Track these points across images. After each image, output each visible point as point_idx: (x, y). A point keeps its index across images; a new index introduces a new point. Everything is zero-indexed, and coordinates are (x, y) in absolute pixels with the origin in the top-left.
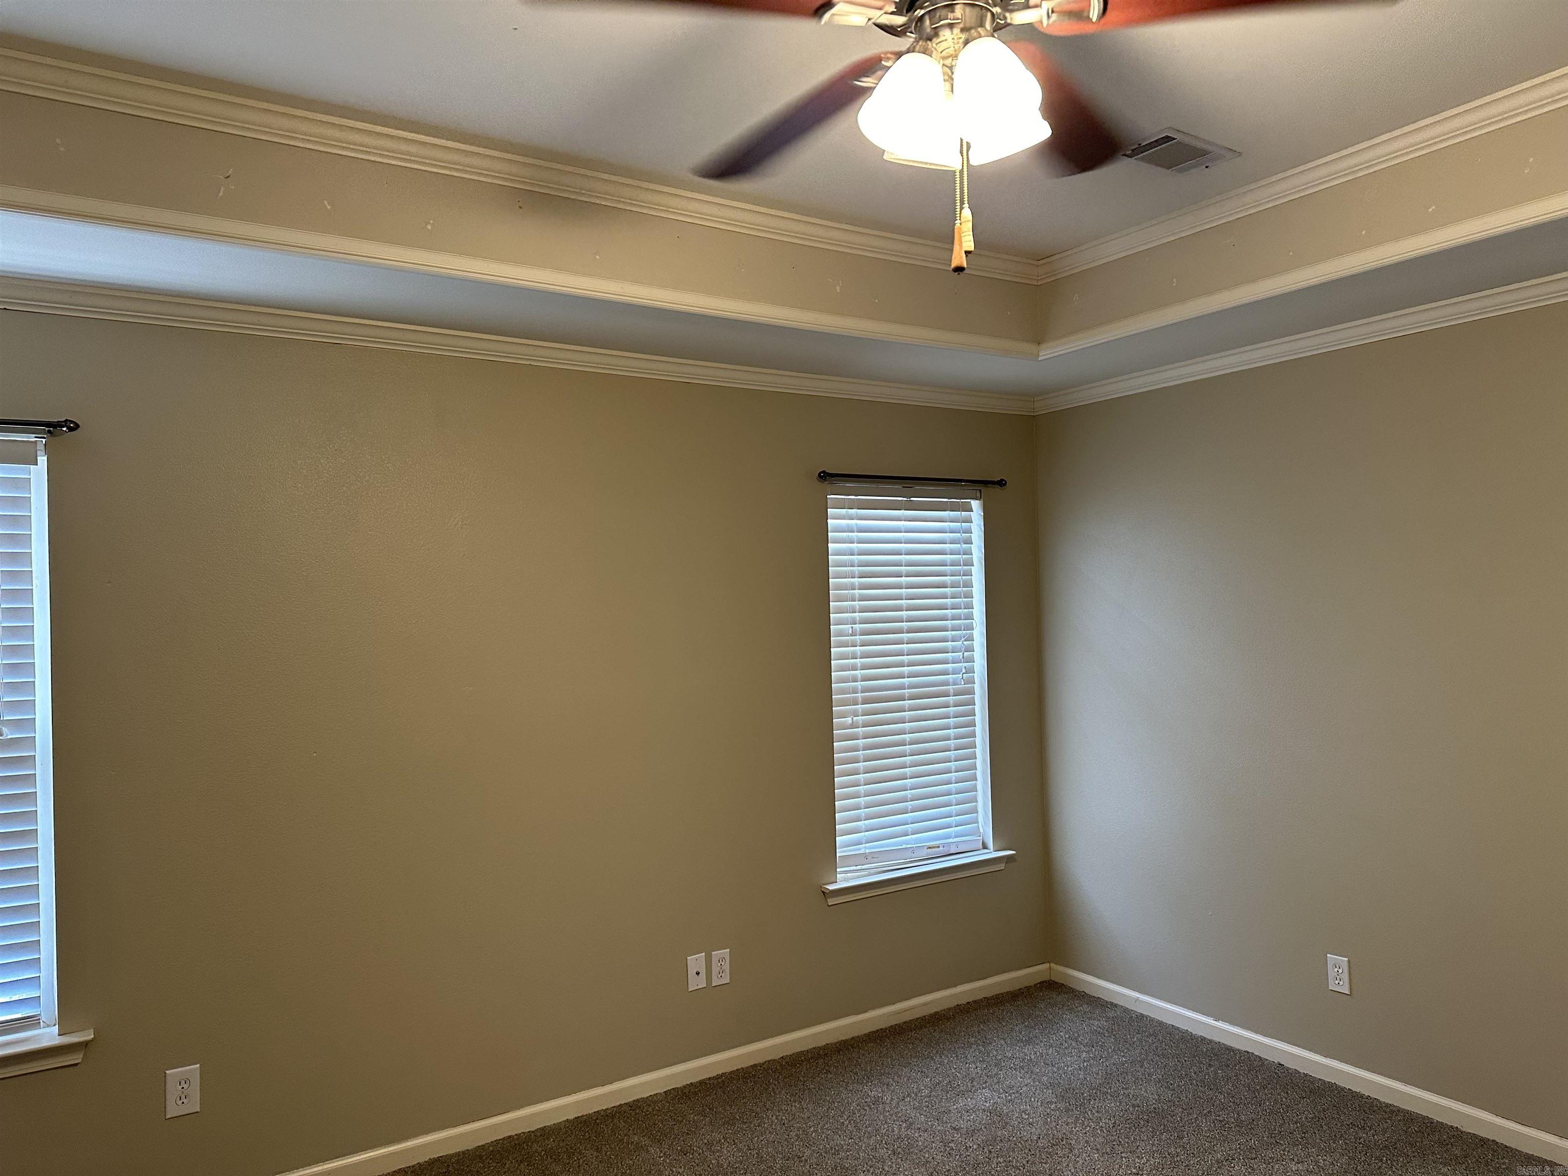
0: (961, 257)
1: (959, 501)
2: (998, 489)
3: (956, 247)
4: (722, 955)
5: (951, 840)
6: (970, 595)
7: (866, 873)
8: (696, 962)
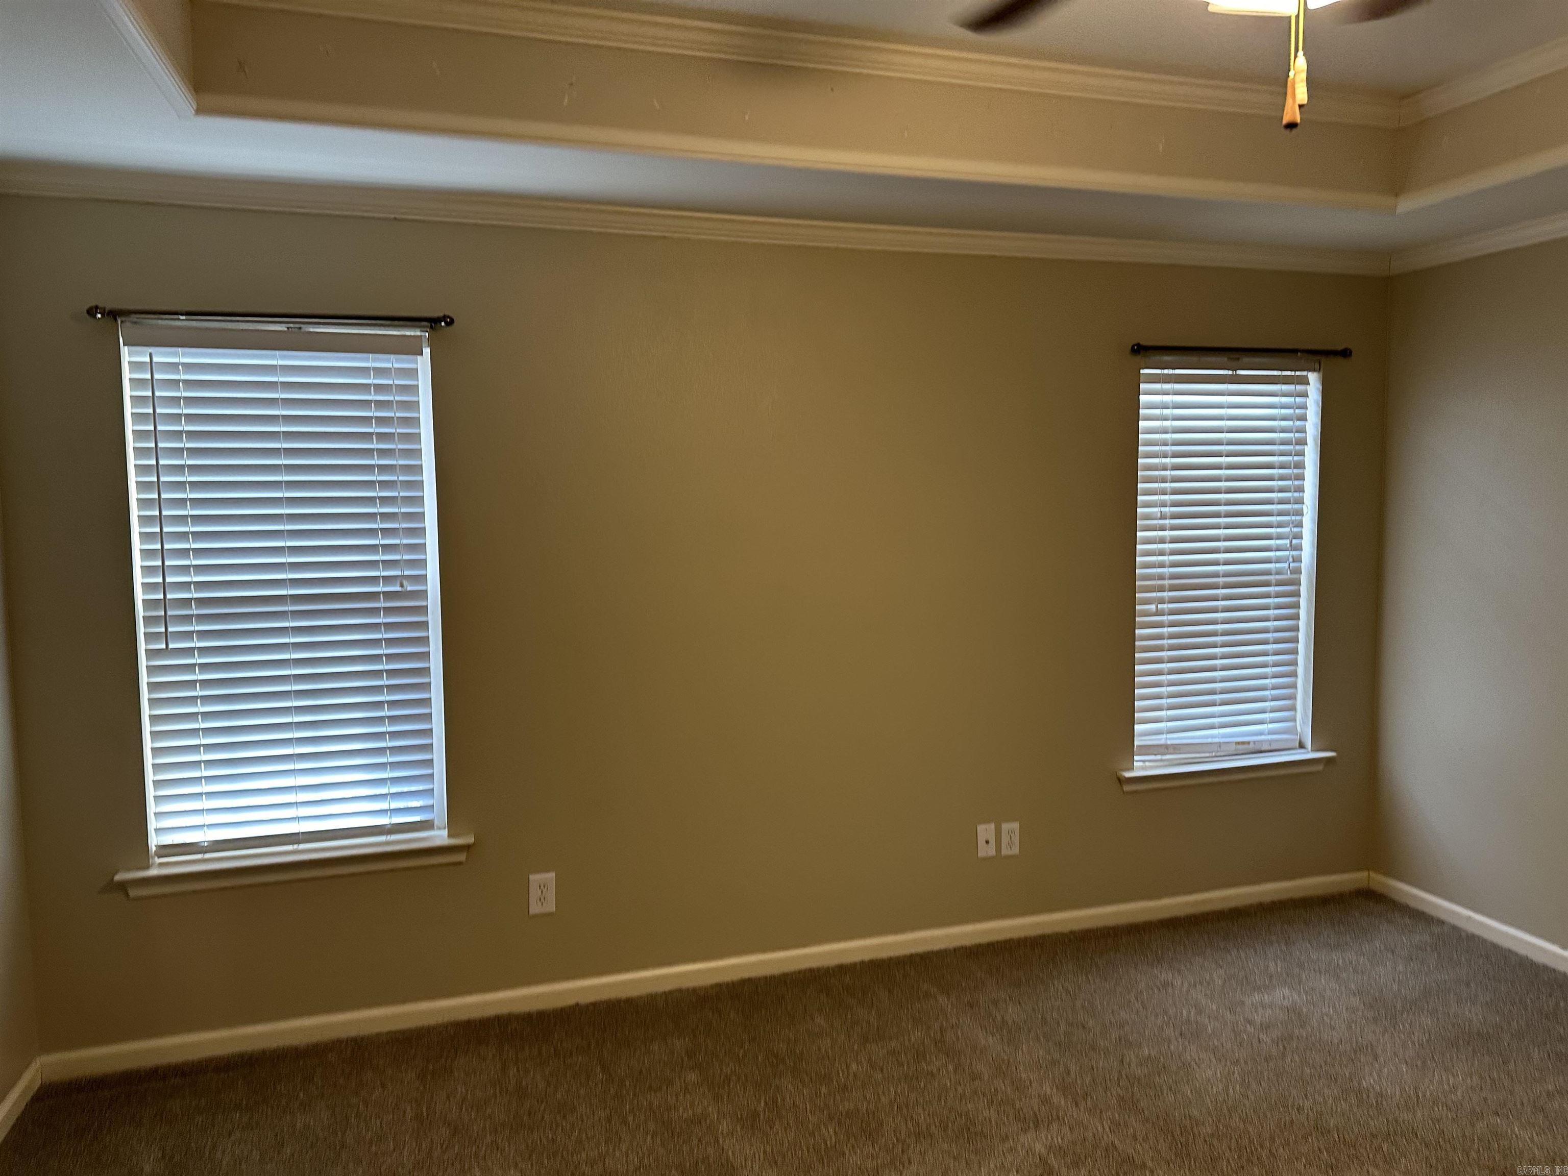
0: (1294, 113)
1: (1293, 373)
2: (1340, 361)
3: (1289, 101)
4: (1012, 827)
5: (1263, 737)
6: (1301, 478)
7: (1166, 763)
8: (985, 831)
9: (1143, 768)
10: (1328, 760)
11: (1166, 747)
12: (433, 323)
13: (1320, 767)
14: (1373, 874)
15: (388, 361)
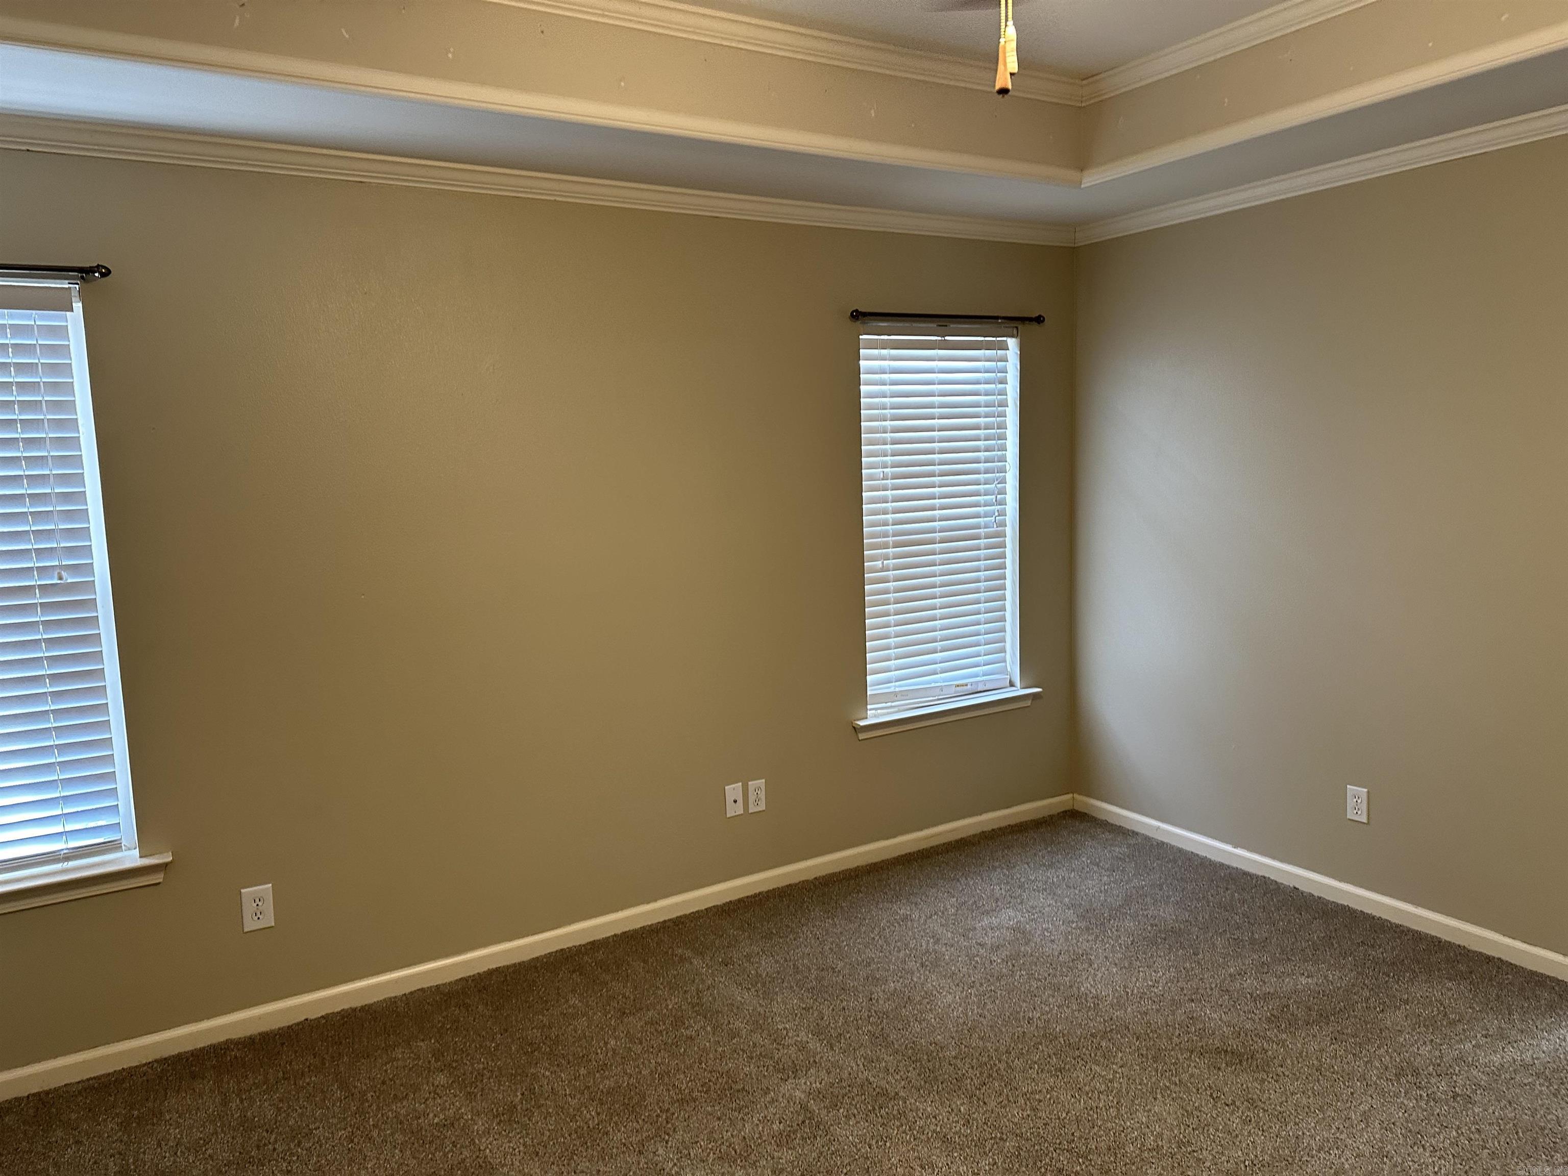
0: (1006, 79)
1: (994, 339)
2: (1035, 326)
3: (1001, 67)
4: (758, 785)
5: (978, 679)
6: (1003, 437)
7: (896, 709)
8: (733, 791)
9: (875, 716)
10: (1034, 696)
11: (895, 694)
12: (84, 273)
13: (1028, 703)
14: (1076, 796)
15: (29, 317)
